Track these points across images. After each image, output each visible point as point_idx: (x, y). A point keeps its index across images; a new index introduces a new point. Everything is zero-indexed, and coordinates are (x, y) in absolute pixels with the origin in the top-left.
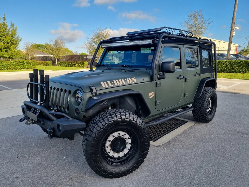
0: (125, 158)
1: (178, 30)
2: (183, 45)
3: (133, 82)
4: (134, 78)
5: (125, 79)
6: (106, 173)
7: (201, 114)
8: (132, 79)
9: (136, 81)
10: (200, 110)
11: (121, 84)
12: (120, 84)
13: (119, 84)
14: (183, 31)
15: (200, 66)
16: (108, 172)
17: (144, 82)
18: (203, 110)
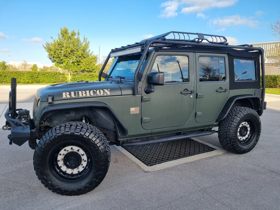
0: (80, 175)
1: (197, 34)
2: (194, 52)
3: (105, 94)
4: (108, 90)
5: (95, 91)
6: (54, 188)
7: (227, 141)
8: (104, 91)
9: (109, 93)
10: (226, 136)
11: (88, 95)
12: (86, 95)
13: (84, 95)
14: (204, 36)
15: (228, 80)
16: (56, 187)
17: (122, 95)
18: (229, 136)
